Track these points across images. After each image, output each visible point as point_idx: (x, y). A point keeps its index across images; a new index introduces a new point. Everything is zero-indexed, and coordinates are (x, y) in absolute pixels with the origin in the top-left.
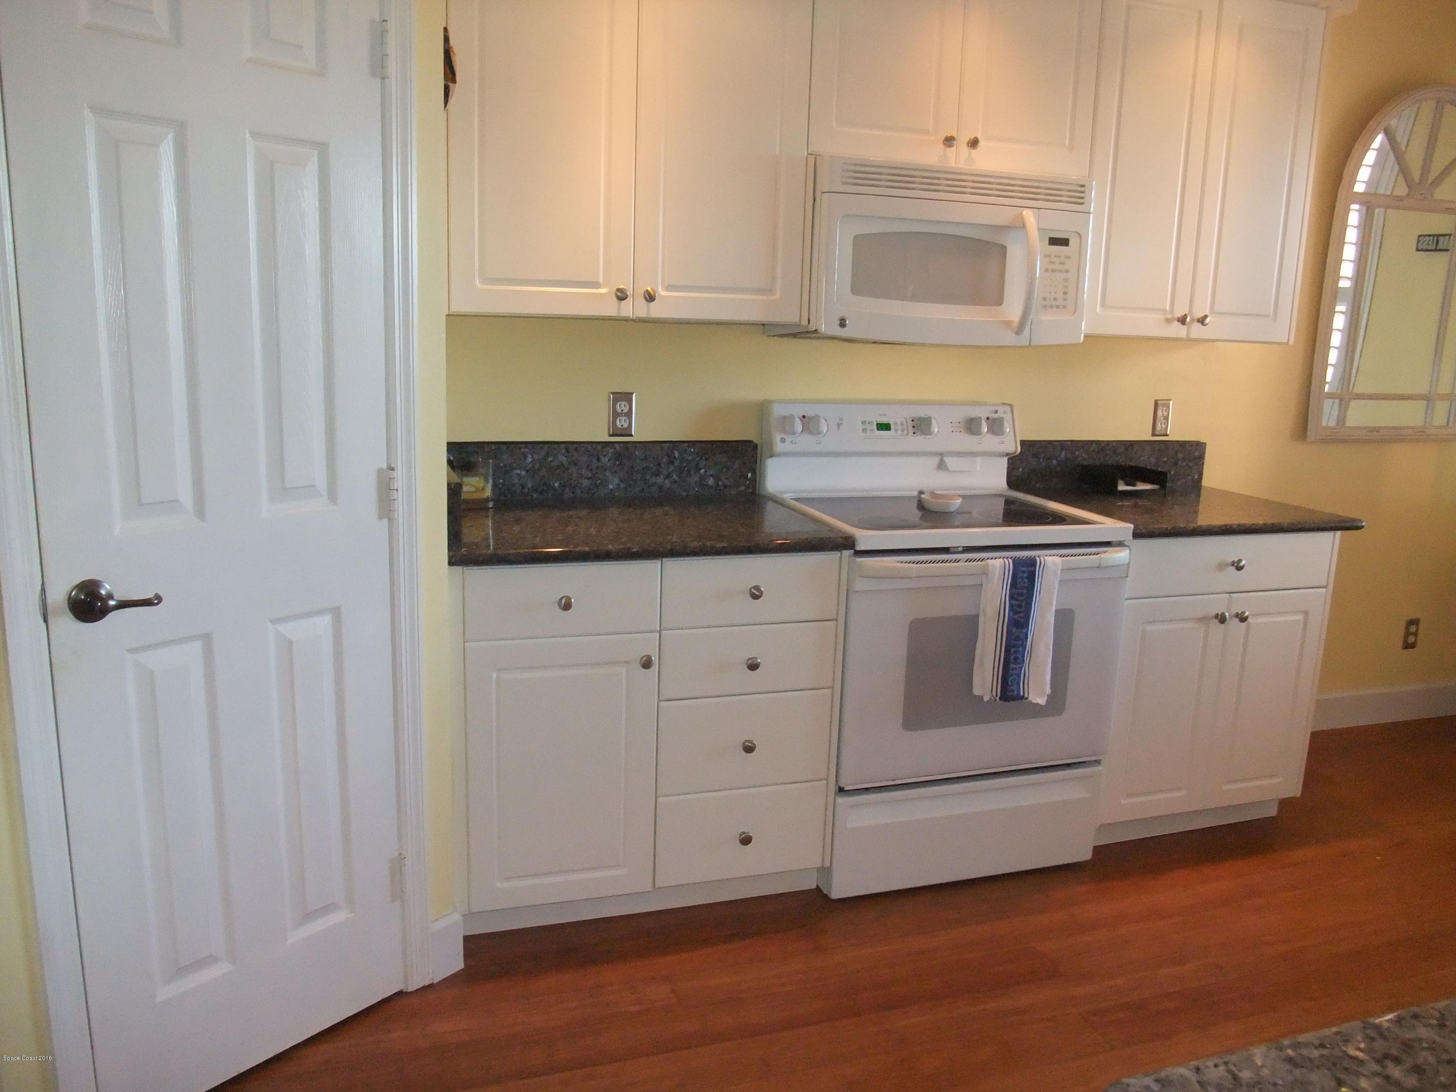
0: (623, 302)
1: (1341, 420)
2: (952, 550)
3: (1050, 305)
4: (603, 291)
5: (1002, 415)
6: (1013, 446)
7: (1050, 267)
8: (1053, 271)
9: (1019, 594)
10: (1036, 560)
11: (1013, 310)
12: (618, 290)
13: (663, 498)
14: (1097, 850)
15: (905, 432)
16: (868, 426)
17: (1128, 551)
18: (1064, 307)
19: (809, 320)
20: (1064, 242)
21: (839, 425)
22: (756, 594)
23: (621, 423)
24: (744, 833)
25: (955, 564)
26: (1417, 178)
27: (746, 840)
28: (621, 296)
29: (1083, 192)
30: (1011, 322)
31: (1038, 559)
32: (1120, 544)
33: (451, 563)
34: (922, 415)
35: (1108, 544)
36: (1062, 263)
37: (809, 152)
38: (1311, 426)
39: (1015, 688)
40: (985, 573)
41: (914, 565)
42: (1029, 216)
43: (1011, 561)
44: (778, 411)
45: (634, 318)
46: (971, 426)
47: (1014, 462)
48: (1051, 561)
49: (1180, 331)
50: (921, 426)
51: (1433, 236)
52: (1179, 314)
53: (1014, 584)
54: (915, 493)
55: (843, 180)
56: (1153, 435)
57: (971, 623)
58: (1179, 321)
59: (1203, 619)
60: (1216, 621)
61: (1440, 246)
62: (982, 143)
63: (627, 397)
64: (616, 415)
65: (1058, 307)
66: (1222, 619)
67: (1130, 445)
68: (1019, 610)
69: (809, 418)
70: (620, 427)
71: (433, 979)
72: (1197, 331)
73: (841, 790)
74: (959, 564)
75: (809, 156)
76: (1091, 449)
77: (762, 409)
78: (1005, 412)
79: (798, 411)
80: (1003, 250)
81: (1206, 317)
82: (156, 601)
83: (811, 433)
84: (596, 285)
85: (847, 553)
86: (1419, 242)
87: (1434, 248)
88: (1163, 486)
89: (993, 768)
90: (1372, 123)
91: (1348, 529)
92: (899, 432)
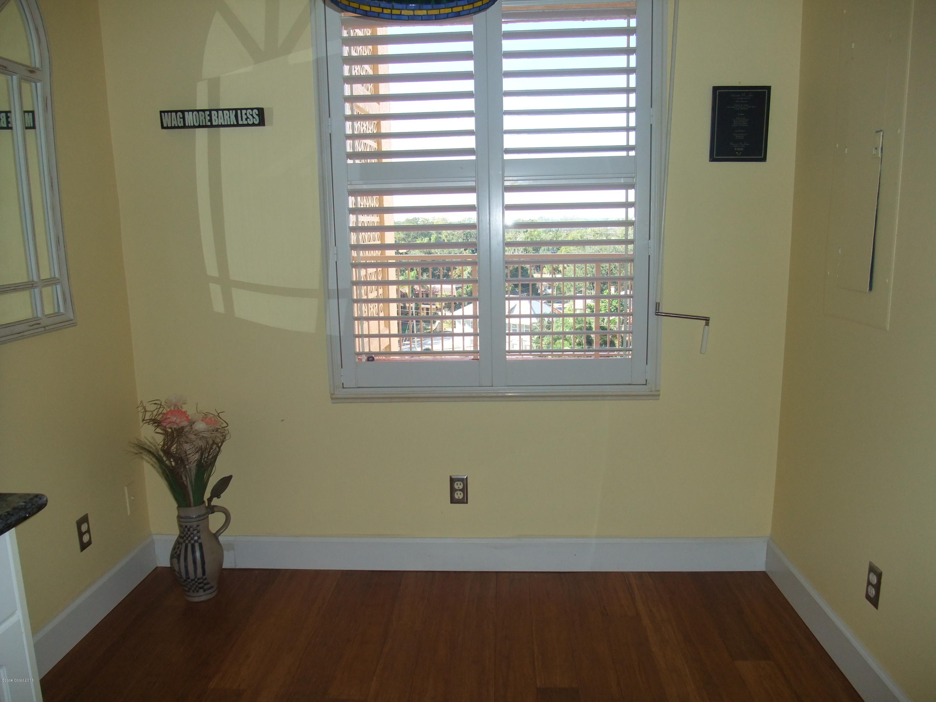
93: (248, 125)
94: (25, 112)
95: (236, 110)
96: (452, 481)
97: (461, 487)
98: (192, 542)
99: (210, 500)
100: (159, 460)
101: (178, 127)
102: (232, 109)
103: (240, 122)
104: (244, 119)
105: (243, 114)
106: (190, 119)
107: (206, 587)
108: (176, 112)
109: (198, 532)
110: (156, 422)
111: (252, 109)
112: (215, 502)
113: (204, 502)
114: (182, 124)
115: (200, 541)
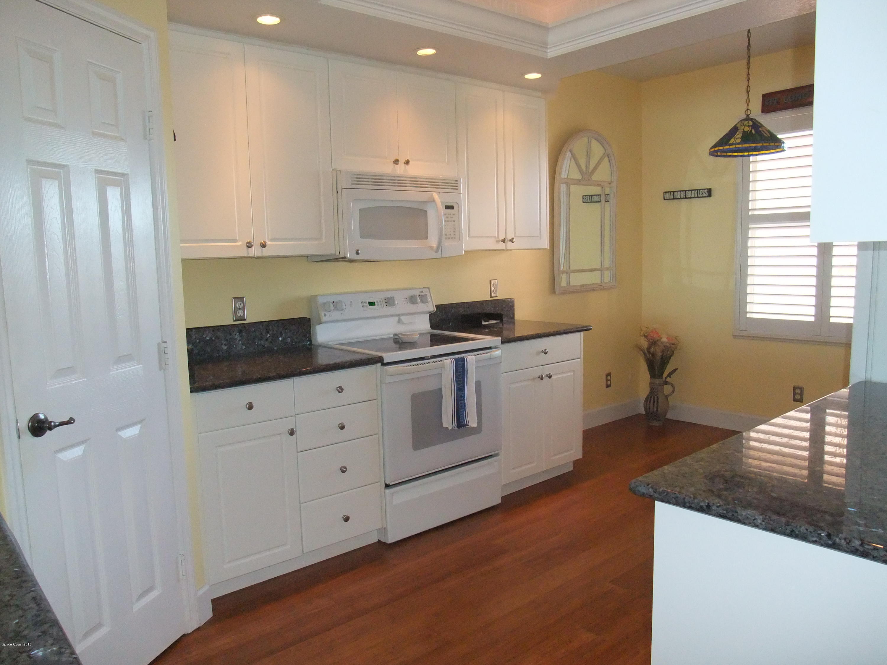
0: (250, 249)
1: (568, 282)
2: (426, 358)
3: (450, 238)
4: (239, 243)
5: (426, 293)
6: (433, 309)
7: (447, 219)
8: (448, 221)
9: (459, 375)
10: (464, 358)
11: (433, 241)
12: (248, 243)
13: (265, 352)
14: (503, 498)
15: (383, 306)
16: (365, 304)
17: (500, 351)
18: (455, 238)
19: (340, 253)
20: (452, 207)
21: (351, 305)
22: (340, 390)
23: (240, 313)
24: (344, 516)
25: (428, 364)
26: (584, 170)
27: (347, 519)
28: (249, 245)
29: (457, 184)
30: (433, 246)
31: (465, 358)
32: (496, 347)
33: (192, 391)
34: (389, 296)
35: (490, 348)
36: (452, 218)
37: (333, 169)
38: (557, 287)
39: (463, 420)
40: (443, 367)
41: (413, 367)
42: (435, 196)
43: (454, 360)
44: (321, 300)
45: (255, 256)
46: (412, 300)
47: (432, 316)
48: (471, 358)
49: (502, 246)
50: (389, 302)
51: (589, 196)
52: (502, 238)
53: (456, 371)
54: (392, 336)
55: (352, 182)
56: (491, 297)
57: (439, 393)
58: (502, 241)
59: (534, 379)
60: (539, 379)
61: (593, 200)
62: (411, 163)
63: (241, 299)
64: (236, 310)
65: (452, 238)
66: (542, 378)
67: (482, 303)
68: (460, 383)
69: (336, 302)
70: (239, 316)
71: (200, 624)
72: (510, 245)
73: (387, 486)
74: (430, 364)
75: (333, 171)
76: (465, 306)
77: (312, 300)
78: (426, 292)
79: (331, 299)
80: (425, 212)
81: (513, 238)
82: (72, 422)
83: (338, 310)
84: (235, 241)
85: (379, 365)
86: (583, 198)
87: (590, 201)
88: (501, 320)
89: (453, 464)
90: (565, 148)
91: (586, 330)
92: (380, 305)
93: (703, 197)
94: (606, 195)
95: (697, 190)
96: (795, 388)
97: (799, 392)
98: (654, 395)
99: (666, 378)
100: (644, 353)
101: (671, 199)
102: (696, 190)
103: (699, 196)
104: (701, 194)
105: (701, 192)
106: (677, 195)
107: (658, 419)
108: (671, 192)
109: (658, 391)
110: (646, 337)
111: (705, 189)
112: (668, 380)
113: (662, 378)
114: (673, 198)
115: (657, 396)
